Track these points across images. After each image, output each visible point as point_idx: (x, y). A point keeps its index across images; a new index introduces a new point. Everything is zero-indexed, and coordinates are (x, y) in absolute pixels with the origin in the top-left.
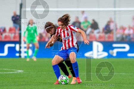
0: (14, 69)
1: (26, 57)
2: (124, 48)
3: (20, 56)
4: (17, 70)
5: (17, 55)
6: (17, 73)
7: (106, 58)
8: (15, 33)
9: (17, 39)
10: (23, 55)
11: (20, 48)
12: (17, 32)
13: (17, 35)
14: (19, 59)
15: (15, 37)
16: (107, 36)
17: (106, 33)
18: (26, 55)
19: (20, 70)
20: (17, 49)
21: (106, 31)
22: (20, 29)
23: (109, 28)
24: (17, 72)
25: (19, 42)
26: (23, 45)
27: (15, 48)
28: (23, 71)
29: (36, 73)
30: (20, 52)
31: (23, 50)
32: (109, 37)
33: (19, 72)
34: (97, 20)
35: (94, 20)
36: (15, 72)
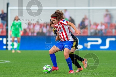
0: (2, 60)
1: (11, 49)
2: (97, 41)
3: (7, 49)
4: (4, 61)
5: (5, 47)
7: (82, 50)
8: (3, 29)
9: (5, 34)
10: (9, 47)
11: (7, 41)
12: (5, 27)
13: (4, 30)
14: (6, 51)
15: (2, 32)
16: (82, 31)
17: (82, 28)
18: (11, 47)
19: (7, 60)
20: (5, 42)
21: (81, 27)
22: (7, 25)
23: (84, 24)
24: (4, 62)
25: (6, 37)
26: (10, 39)
27: (2, 41)
28: (9, 61)
29: (21, 63)
30: (7, 45)
31: (9, 43)
32: (84, 32)
33: (6, 62)
34: (73, 17)
35: (71, 18)
36: (3, 62)
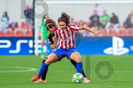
0: (27, 67)
1: (40, 54)
3: (34, 53)
4: (30, 68)
5: (31, 51)
6: (31, 72)
7: (127, 55)
8: (28, 28)
9: (31, 35)
10: (37, 52)
11: (34, 44)
12: (30, 26)
13: (30, 30)
14: (32, 56)
15: (28, 33)
16: (128, 30)
17: (127, 27)
18: (40, 51)
19: (34, 68)
20: (31, 45)
21: (126, 25)
23: (130, 22)
24: (30, 70)
25: (33, 38)
26: (37, 41)
27: (28, 44)
28: (37, 69)
29: (51, 71)
30: (33, 49)
31: (37, 46)
32: (130, 32)
33: (33, 71)
34: (117, 14)
35: (113, 14)
36: (29, 71)
